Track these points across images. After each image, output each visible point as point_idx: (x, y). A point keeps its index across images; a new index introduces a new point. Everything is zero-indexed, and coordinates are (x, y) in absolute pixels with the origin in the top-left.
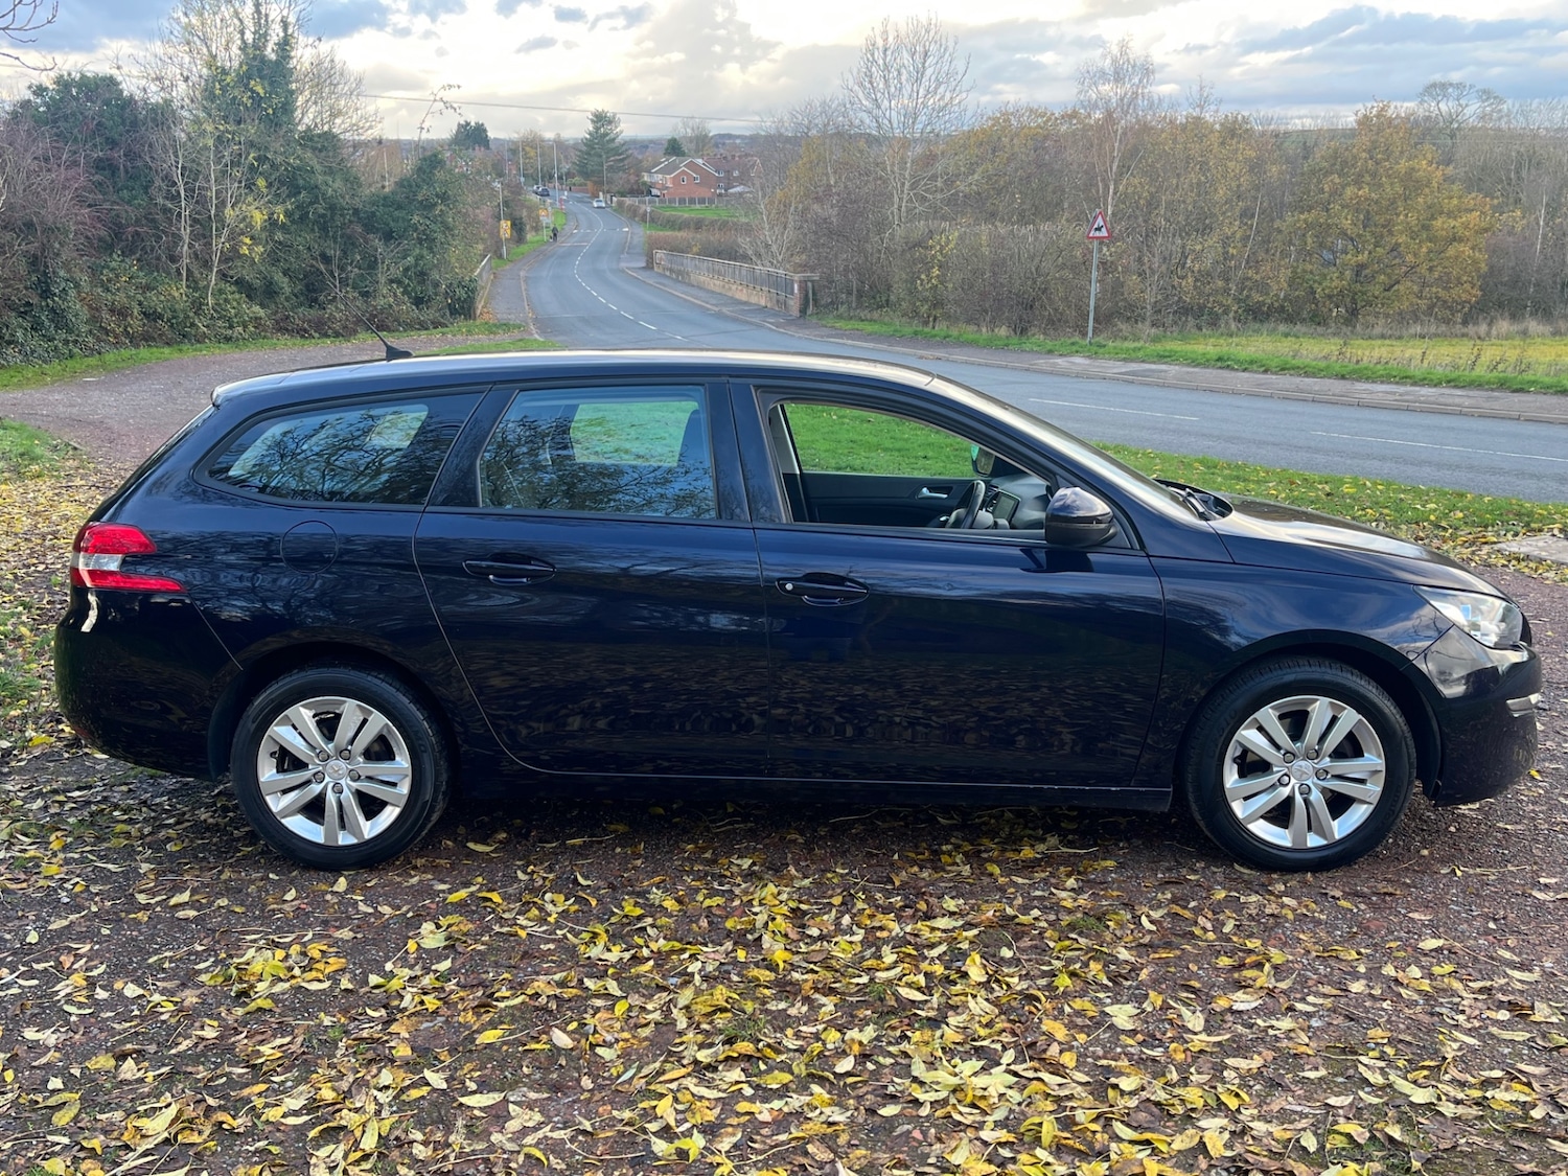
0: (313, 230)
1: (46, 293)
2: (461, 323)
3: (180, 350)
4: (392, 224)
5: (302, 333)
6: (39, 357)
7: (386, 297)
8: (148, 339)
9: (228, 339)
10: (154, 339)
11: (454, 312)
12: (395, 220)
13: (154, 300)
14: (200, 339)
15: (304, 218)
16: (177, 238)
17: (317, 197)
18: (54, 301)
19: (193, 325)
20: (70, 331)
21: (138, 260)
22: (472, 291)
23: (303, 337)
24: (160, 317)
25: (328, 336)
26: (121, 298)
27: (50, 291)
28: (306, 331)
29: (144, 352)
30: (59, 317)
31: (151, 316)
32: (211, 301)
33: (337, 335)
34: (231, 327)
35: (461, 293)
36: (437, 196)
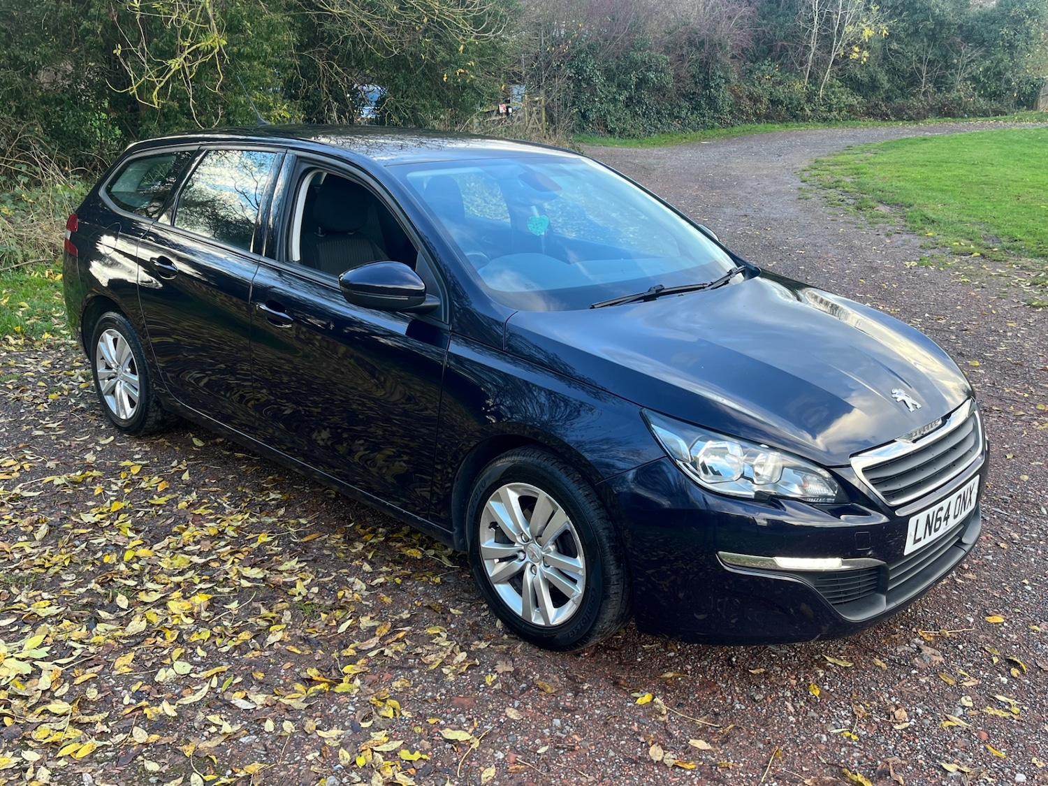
0: (922, 41)
1: (707, 87)
2: (1023, 112)
3: (787, 126)
4: (986, 35)
5: (884, 117)
6: (691, 128)
7: (961, 89)
8: (768, 118)
9: (825, 120)
10: (772, 118)
11: (1019, 104)
12: (989, 32)
13: (780, 92)
14: (805, 119)
15: (916, 32)
16: (807, 48)
17: (928, 16)
18: (710, 92)
19: (802, 109)
20: (716, 111)
21: (780, 65)
22: (1036, 88)
23: (884, 120)
24: (782, 103)
25: (902, 119)
26: (758, 90)
27: (708, 85)
28: (887, 115)
29: (761, 126)
30: (712, 101)
31: (774, 102)
32: (821, 93)
33: (910, 119)
34: (830, 111)
35: (1028, 89)
36: (1027, 12)
